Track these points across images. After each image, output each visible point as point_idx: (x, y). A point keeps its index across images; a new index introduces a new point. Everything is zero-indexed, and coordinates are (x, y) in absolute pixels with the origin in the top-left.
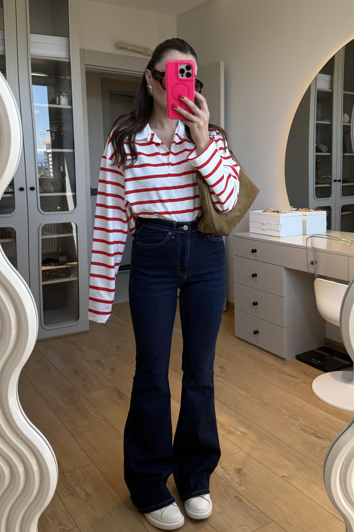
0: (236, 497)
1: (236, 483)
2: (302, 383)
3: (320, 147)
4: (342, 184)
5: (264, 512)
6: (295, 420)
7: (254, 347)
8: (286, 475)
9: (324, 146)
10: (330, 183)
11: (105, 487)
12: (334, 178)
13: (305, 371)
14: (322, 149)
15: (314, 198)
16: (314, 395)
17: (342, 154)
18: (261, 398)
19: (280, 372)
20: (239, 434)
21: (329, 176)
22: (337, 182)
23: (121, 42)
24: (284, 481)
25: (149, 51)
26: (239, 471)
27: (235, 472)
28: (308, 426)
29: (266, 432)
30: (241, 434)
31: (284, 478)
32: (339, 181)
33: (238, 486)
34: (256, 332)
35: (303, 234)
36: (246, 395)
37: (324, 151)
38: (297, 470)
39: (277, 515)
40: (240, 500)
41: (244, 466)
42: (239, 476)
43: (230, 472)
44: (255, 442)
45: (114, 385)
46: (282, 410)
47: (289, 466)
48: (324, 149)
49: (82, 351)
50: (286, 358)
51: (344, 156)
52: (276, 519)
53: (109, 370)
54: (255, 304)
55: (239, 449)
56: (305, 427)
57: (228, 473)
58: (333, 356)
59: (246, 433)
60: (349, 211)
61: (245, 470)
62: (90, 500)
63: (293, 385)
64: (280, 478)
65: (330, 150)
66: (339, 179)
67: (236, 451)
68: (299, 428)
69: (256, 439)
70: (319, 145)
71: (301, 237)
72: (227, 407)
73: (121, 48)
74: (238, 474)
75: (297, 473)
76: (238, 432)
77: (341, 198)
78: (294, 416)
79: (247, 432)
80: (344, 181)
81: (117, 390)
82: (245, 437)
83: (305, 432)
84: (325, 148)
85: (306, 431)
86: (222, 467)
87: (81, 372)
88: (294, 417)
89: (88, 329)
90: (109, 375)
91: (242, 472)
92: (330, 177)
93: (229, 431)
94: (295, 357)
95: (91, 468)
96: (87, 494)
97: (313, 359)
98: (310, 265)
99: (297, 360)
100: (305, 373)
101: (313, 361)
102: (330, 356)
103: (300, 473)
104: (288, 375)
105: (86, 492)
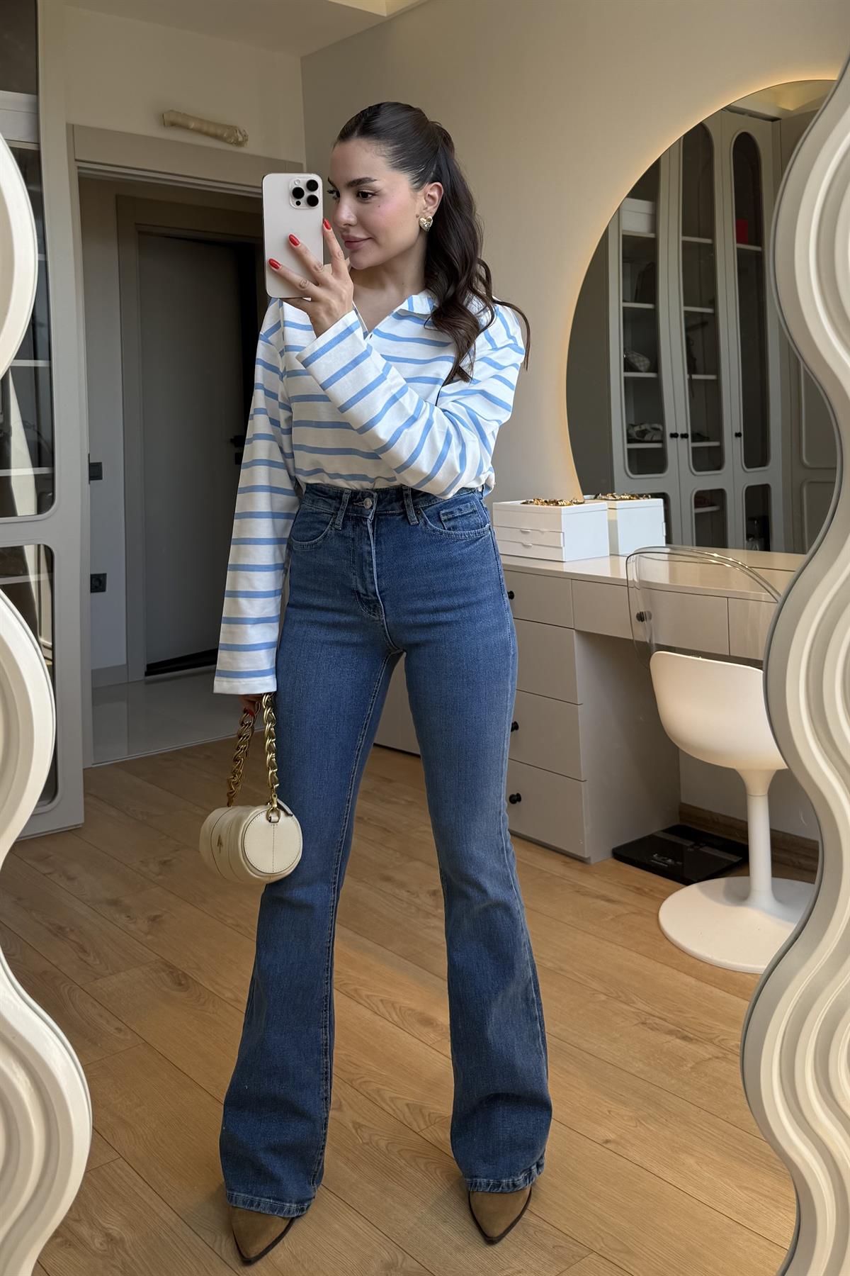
2: (634, 913)
3: (632, 360)
4: (691, 445)
5: (569, 1234)
6: (625, 1003)
8: (612, 1136)
9: (641, 358)
10: (663, 441)
11: (158, 1215)
12: (670, 429)
13: (638, 886)
14: (638, 364)
15: (627, 474)
16: (666, 942)
17: (687, 376)
19: (578, 892)
21: (658, 425)
22: (679, 438)
23: (172, 111)
24: (609, 1152)
25: (239, 134)
28: (657, 1014)
31: (609, 1146)
32: (685, 436)
34: (515, 799)
35: (612, 555)
37: (642, 369)
38: (639, 1121)
39: (601, 1236)
45: (161, 957)
46: (589, 981)
47: (618, 1114)
48: (642, 363)
49: (70, 878)
50: (589, 858)
51: (691, 380)
52: (598, 1246)
53: (146, 920)
56: (652, 1018)
58: (702, 847)
60: (712, 505)
62: (119, 1253)
63: (612, 919)
64: (598, 1146)
65: (656, 367)
66: (684, 432)
68: (636, 1022)
70: (630, 356)
71: (608, 561)
73: (173, 124)
75: (638, 1128)
77: (691, 474)
78: (620, 994)
80: (697, 437)
81: (171, 969)
83: (651, 1029)
84: (644, 361)
85: (655, 1026)
87: (72, 930)
88: (620, 997)
90: (147, 934)
92: (662, 427)
94: (609, 854)
95: (116, 1172)
96: (110, 1238)
97: (655, 856)
98: (637, 621)
99: (617, 862)
100: (638, 889)
101: (655, 860)
102: (695, 847)
103: (649, 1129)
104: (597, 897)
105: (107, 1235)
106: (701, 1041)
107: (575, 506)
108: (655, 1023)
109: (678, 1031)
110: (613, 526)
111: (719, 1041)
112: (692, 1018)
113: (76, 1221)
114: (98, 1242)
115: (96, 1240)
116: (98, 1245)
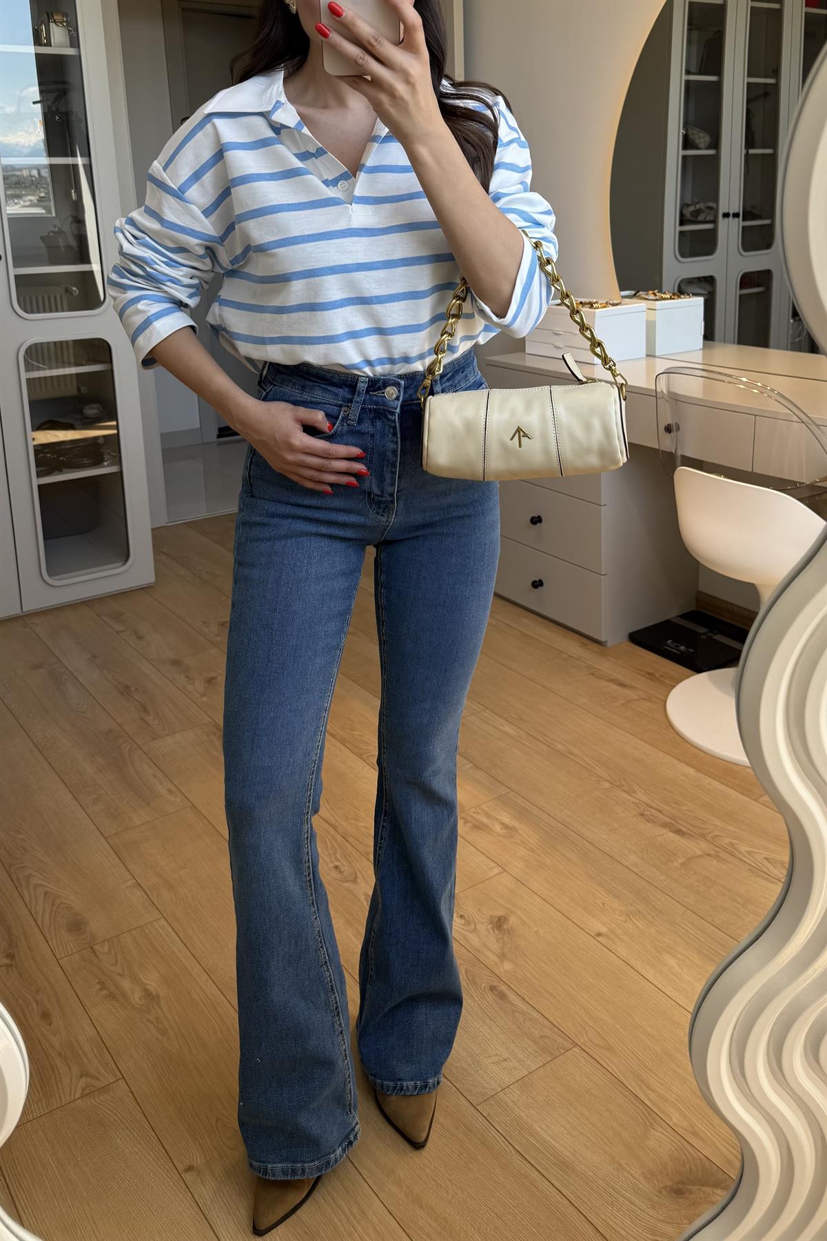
0: (492, 988)
1: (494, 953)
2: (644, 699)
3: (692, 137)
4: (742, 224)
5: (555, 1023)
6: (627, 792)
7: (532, 616)
8: (604, 930)
9: (702, 135)
10: (714, 221)
11: (191, 974)
12: (723, 209)
13: (650, 671)
14: (697, 141)
15: (676, 257)
16: (670, 729)
17: (744, 152)
18: (546, 738)
19: (592, 674)
20: (499, 830)
21: (711, 204)
22: (731, 217)
24: (599, 945)
26: (499, 923)
27: (491, 926)
28: (655, 805)
29: (560, 825)
30: (505, 831)
31: (600, 939)
32: (736, 215)
33: (496, 959)
34: (537, 584)
35: (647, 356)
36: (515, 734)
37: (702, 146)
38: (629, 916)
39: (585, 1029)
40: (502, 996)
41: (512, 912)
42: (500, 936)
43: (479, 927)
44: (535, 849)
45: (214, 721)
46: (597, 767)
47: (611, 907)
48: (702, 140)
49: (140, 637)
50: (606, 641)
51: (747, 155)
52: (582, 1040)
53: (203, 682)
54: (536, 520)
55: (500, 869)
56: (650, 809)
57: (475, 930)
58: (715, 634)
59: (515, 828)
60: (759, 286)
61: (513, 921)
62: (154, 1008)
63: (622, 704)
64: (590, 938)
65: (715, 143)
66: (736, 211)
67: (492, 874)
68: (635, 813)
69: (538, 842)
70: (690, 132)
71: (643, 363)
72: (471, 765)
74: (497, 932)
75: (627, 923)
76: (496, 826)
77: (739, 255)
78: (623, 782)
79: (516, 824)
80: (748, 215)
82: (512, 837)
83: (647, 821)
84: (704, 137)
85: (652, 818)
86: (463, 914)
88: (623, 786)
89: (152, 579)
90: (203, 695)
91: (505, 927)
92: (715, 206)
93: (476, 824)
94: (626, 638)
95: (157, 930)
96: (148, 994)
97: (669, 642)
98: (665, 433)
99: (632, 644)
100: (649, 674)
101: (668, 646)
102: (709, 634)
103: (635, 924)
104: (610, 680)
105: (146, 990)
106: (693, 837)
107: (611, 308)
108: (653, 816)
109: (673, 824)
110: (651, 327)
111: (712, 837)
112: (689, 811)
113: (119, 974)
114: (137, 997)
115: (136, 994)
116: (137, 1000)
